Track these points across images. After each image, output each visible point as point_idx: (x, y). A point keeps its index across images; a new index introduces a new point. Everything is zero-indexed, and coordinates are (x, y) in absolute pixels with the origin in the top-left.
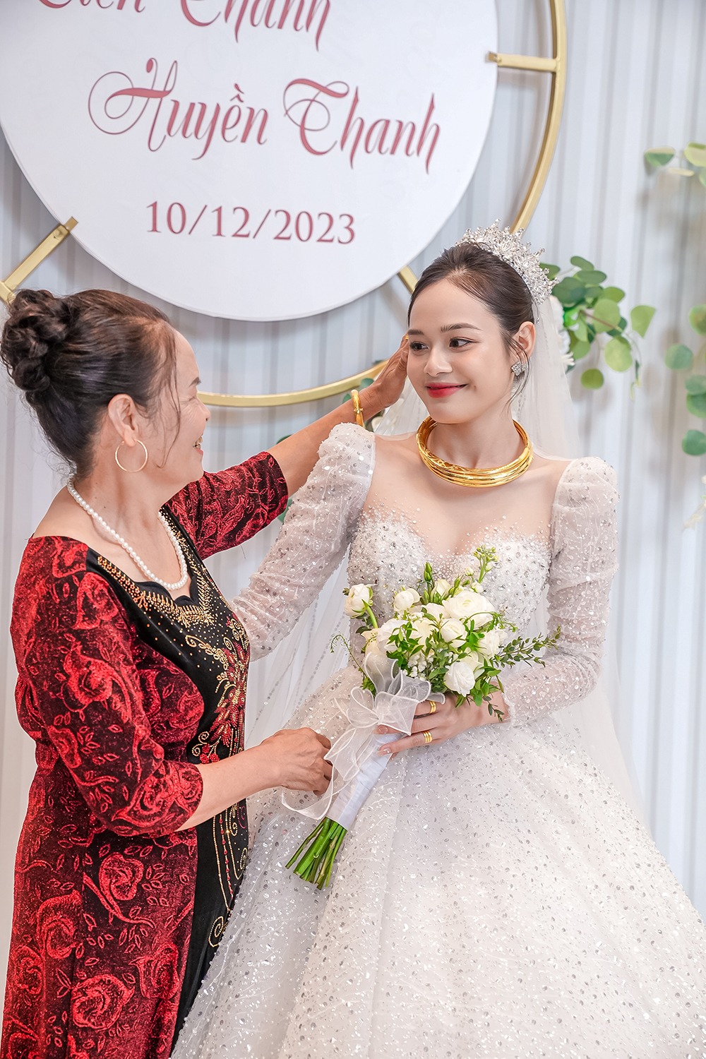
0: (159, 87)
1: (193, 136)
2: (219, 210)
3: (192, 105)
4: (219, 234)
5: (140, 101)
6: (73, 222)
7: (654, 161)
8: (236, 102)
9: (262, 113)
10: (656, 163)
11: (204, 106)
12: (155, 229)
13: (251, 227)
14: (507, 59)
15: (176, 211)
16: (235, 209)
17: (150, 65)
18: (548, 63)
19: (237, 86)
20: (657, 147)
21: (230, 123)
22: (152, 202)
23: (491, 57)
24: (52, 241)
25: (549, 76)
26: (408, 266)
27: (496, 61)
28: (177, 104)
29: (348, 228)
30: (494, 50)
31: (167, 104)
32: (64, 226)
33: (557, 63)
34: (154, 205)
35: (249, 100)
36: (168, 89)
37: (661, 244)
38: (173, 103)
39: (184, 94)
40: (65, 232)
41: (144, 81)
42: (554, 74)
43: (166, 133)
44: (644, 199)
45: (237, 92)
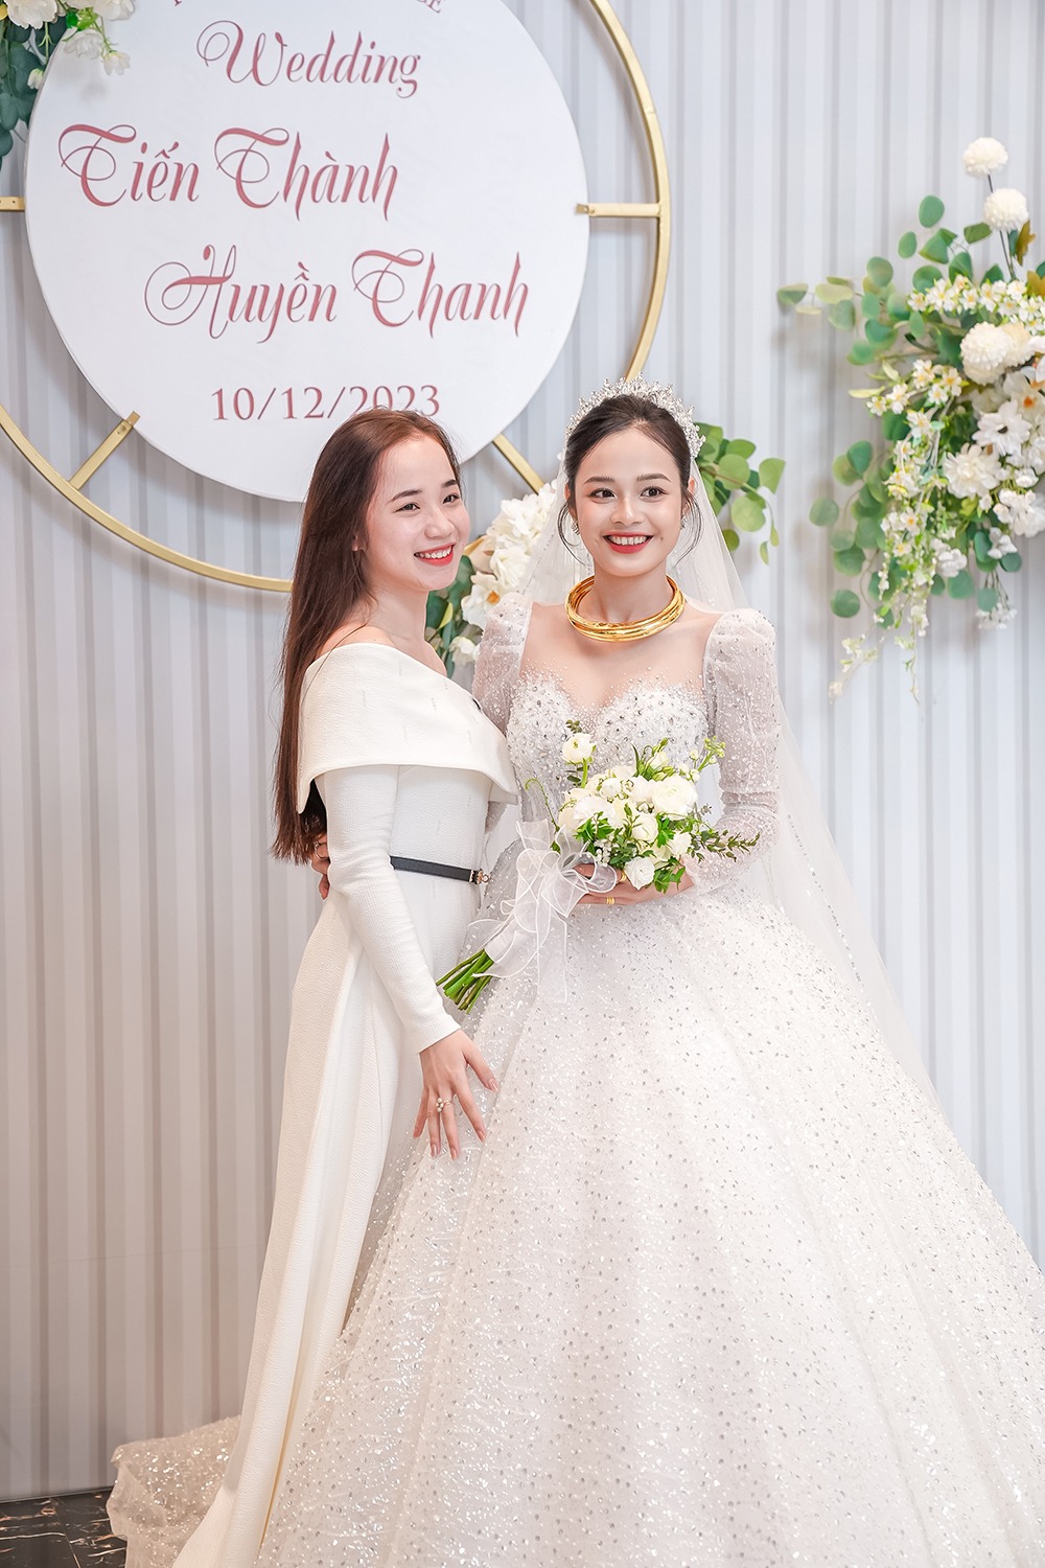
0: (218, 273)
1: (257, 319)
2: (289, 392)
3: (254, 288)
4: (291, 416)
5: (198, 289)
6: (135, 417)
7: (789, 298)
8: (301, 280)
9: (330, 289)
10: (789, 302)
11: (267, 288)
12: (221, 417)
13: (325, 407)
14: (601, 209)
15: (243, 396)
16: (306, 390)
17: (207, 253)
18: (651, 209)
19: (301, 265)
20: (791, 282)
21: (296, 303)
22: (218, 390)
23: (581, 209)
24: (117, 437)
25: (655, 221)
26: (502, 433)
27: (587, 212)
28: (238, 288)
29: (431, 399)
30: (584, 202)
31: (228, 290)
32: (127, 421)
33: (660, 207)
34: (220, 393)
35: (315, 278)
36: (227, 274)
37: (804, 387)
38: (234, 288)
39: (245, 277)
40: (128, 428)
41: (202, 268)
42: (658, 219)
43: (228, 319)
44: (781, 339)
45: (302, 270)
